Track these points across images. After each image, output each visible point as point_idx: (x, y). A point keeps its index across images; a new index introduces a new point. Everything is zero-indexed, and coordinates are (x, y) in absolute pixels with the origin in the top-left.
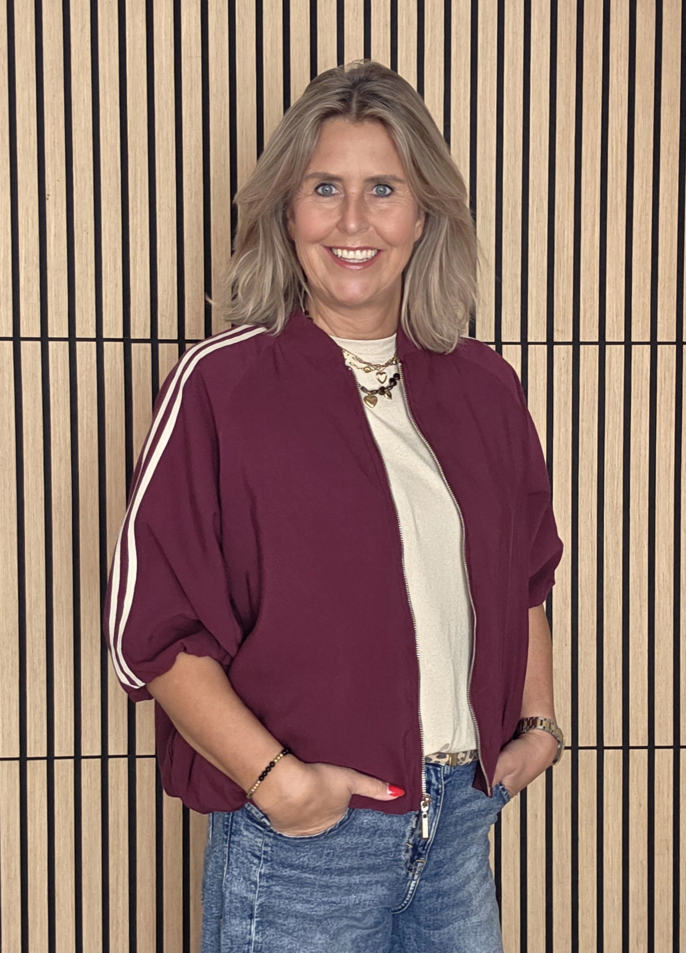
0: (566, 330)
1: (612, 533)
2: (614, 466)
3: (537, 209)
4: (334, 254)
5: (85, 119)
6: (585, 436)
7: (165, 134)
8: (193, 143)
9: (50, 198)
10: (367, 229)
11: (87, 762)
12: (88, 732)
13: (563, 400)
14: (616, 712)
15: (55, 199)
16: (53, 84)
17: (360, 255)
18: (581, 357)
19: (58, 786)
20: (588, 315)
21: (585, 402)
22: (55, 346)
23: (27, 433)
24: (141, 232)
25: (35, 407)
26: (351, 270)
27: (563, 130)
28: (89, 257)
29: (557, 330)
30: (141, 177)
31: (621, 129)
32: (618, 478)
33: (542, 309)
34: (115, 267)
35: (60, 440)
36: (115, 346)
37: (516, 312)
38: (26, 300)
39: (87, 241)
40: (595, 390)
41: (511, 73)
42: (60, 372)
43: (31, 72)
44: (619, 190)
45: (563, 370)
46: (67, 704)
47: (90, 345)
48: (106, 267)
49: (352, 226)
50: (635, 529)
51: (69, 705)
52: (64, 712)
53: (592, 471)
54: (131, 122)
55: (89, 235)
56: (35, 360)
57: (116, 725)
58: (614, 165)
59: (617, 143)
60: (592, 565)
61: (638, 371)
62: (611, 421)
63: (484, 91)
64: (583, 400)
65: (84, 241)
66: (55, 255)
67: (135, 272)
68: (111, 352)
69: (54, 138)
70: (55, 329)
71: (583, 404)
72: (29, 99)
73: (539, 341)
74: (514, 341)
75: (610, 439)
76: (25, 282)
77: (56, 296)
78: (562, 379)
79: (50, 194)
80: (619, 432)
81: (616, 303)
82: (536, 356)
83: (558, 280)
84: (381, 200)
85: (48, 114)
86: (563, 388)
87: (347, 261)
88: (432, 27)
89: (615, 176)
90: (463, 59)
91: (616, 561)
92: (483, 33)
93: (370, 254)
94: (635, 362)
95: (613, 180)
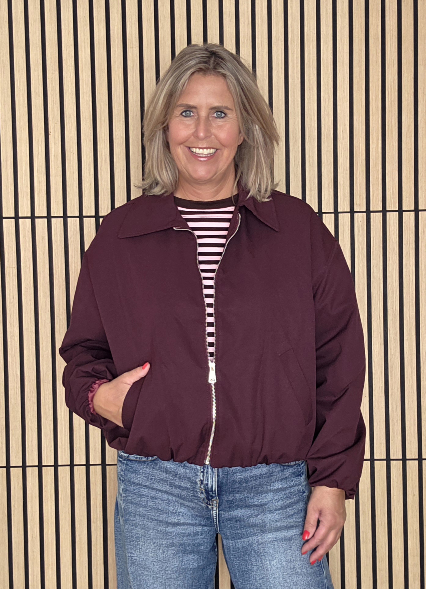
0: (362, 204)
1: (393, 328)
2: (393, 286)
3: (342, 131)
4: (191, 151)
5: (71, 86)
6: (375, 268)
7: (118, 94)
8: (135, 98)
9: (51, 133)
10: (211, 136)
11: (77, 468)
12: (78, 450)
13: (360, 247)
14: (398, 438)
15: (54, 134)
16: (52, 67)
17: (206, 151)
18: (372, 220)
19: (61, 482)
20: (375, 195)
21: (374, 248)
22: (55, 221)
23: (40, 273)
24: (105, 152)
25: (44, 257)
26: (201, 161)
27: (358, 82)
28: (74, 168)
29: (357, 204)
30: (104, 119)
31: (393, 81)
32: (396, 294)
33: (347, 191)
34: (89, 173)
35: (59, 276)
36: (91, 220)
37: (331, 194)
38: (38, 194)
39: (73, 158)
40: (380, 240)
41: (325, 49)
42: (58, 235)
43: (39, 60)
44: (393, 118)
45: (360, 228)
46: (65, 433)
47: (76, 221)
48: (84, 174)
49: (202, 134)
50: (407, 325)
51: (66, 434)
52: (63, 439)
53: (380, 290)
54: (98, 87)
55: (74, 155)
56: (44, 229)
57: (94, 446)
58: (390, 102)
59: (391, 89)
60: (381, 347)
61: (407, 228)
62: (391, 259)
63: (309, 61)
64: (373, 247)
65: (71, 158)
66: (55, 168)
67: (101, 176)
68: (88, 223)
69: (53, 98)
70: (55, 211)
71: (373, 249)
72: (38, 76)
73: (345, 211)
74: (330, 211)
75: (390, 270)
76: (37, 183)
77: (55, 191)
78: (360, 234)
79: (52, 131)
80: (396, 265)
81: (393, 187)
82: (343, 220)
83: (356, 174)
84: (218, 120)
85: (49, 84)
86: (361, 239)
87: (199, 155)
88: (276, 24)
89: (390, 109)
90: (295, 42)
91: (395, 345)
92: (308, 26)
93: (212, 151)
94: (405, 222)
95: (389, 111)
